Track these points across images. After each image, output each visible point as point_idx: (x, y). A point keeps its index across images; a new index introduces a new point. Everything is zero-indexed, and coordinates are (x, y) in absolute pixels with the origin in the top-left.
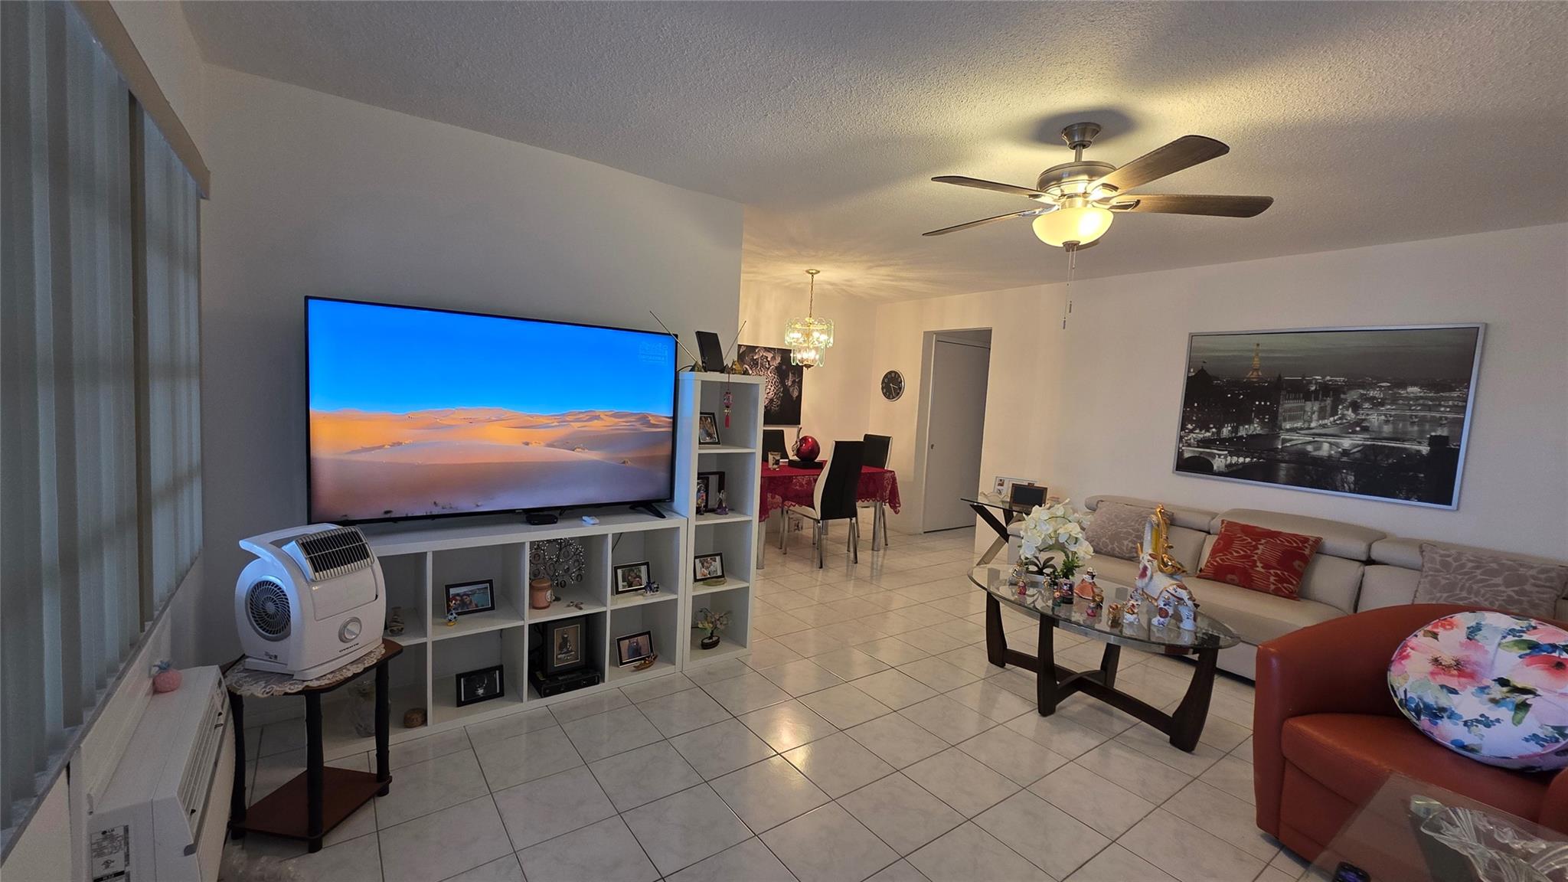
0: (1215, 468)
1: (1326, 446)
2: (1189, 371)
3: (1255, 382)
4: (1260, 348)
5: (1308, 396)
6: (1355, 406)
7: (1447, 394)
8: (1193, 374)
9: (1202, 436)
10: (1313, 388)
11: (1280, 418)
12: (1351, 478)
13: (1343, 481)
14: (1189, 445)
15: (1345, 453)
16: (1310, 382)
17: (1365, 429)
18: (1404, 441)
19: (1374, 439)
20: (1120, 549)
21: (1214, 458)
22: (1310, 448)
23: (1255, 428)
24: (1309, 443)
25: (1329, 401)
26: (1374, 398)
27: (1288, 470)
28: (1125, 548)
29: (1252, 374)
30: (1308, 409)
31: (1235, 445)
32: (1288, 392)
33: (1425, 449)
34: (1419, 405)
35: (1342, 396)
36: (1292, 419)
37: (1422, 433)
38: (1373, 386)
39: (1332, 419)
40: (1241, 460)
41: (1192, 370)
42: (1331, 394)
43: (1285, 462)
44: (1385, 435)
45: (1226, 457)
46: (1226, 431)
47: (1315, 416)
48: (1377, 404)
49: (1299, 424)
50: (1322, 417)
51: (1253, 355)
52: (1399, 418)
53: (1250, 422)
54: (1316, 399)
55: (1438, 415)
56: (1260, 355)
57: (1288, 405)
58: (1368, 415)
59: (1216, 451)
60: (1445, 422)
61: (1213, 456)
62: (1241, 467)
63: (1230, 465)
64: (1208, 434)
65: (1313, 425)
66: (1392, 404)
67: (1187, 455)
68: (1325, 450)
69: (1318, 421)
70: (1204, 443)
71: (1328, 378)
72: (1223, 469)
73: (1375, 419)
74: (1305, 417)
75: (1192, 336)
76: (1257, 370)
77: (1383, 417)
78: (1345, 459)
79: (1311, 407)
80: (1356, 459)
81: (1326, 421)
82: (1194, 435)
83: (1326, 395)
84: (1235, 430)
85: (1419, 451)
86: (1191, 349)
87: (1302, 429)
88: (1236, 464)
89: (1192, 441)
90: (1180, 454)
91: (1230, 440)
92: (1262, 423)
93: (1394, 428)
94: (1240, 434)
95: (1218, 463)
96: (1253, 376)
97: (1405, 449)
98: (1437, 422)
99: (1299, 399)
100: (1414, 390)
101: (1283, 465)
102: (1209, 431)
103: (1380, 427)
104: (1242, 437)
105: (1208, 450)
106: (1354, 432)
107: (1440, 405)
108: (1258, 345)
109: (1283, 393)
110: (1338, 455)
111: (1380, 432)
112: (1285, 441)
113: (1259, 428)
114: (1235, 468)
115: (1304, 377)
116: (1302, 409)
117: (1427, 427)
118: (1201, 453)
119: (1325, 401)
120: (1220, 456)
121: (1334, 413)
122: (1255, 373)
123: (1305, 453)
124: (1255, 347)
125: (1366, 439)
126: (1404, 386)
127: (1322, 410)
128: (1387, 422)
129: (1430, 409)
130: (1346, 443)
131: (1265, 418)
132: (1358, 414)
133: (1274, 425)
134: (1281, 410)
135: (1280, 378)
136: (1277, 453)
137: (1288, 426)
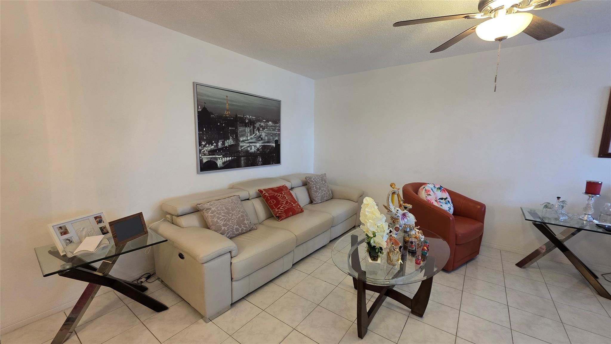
0: (218, 165)
2: (198, 108)
3: (228, 117)
5: (246, 125)
6: (259, 130)
7: (276, 125)
8: (201, 110)
9: (209, 148)
10: (247, 121)
11: (239, 136)
14: (205, 155)
15: (258, 149)
16: (246, 119)
17: (262, 139)
18: (270, 143)
19: (264, 143)
21: (217, 160)
22: (249, 149)
23: (230, 142)
24: (249, 146)
26: (262, 126)
29: (226, 113)
30: (246, 131)
31: (225, 151)
32: (240, 123)
33: (274, 145)
34: (272, 129)
35: (255, 125)
36: (243, 136)
37: (273, 139)
38: (260, 121)
39: (253, 135)
40: (228, 159)
42: (251, 123)
43: (243, 157)
44: (266, 141)
45: (222, 159)
46: (220, 144)
47: (249, 134)
48: (263, 128)
49: (245, 138)
50: (251, 135)
51: (226, 102)
52: (268, 134)
53: (229, 139)
54: (248, 127)
55: (275, 133)
56: (229, 102)
57: (241, 129)
58: (262, 133)
59: (217, 156)
60: (277, 135)
62: (228, 163)
63: (224, 163)
64: (213, 147)
65: (249, 138)
66: (267, 128)
67: (205, 161)
68: (253, 150)
70: (212, 152)
71: (251, 117)
72: (222, 165)
73: (263, 135)
74: (246, 135)
75: (194, 84)
76: (228, 110)
77: (265, 134)
78: (258, 152)
79: (248, 130)
80: (261, 152)
81: (252, 137)
82: (206, 148)
83: (251, 125)
84: (223, 143)
86: (197, 94)
87: (246, 140)
88: (227, 161)
89: (206, 152)
90: (201, 161)
91: (222, 149)
92: (233, 139)
93: (268, 138)
94: (226, 145)
95: (219, 163)
97: (270, 145)
99: (243, 126)
100: (270, 123)
102: (212, 145)
103: (265, 138)
105: (214, 156)
106: (259, 140)
107: (276, 129)
108: (227, 97)
109: (238, 123)
110: (256, 151)
112: (242, 147)
113: (232, 142)
114: (226, 164)
115: (244, 116)
117: (274, 137)
118: (211, 158)
119: (251, 127)
120: (219, 158)
121: (254, 133)
122: (227, 112)
123: (248, 152)
125: (262, 143)
126: (268, 121)
127: (250, 131)
128: (266, 136)
129: (274, 130)
130: (258, 145)
131: (233, 136)
132: (259, 133)
133: (237, 139)
134: (238, 132)
135: (236, 115)
136: (240, 153)
137: (241, 139)
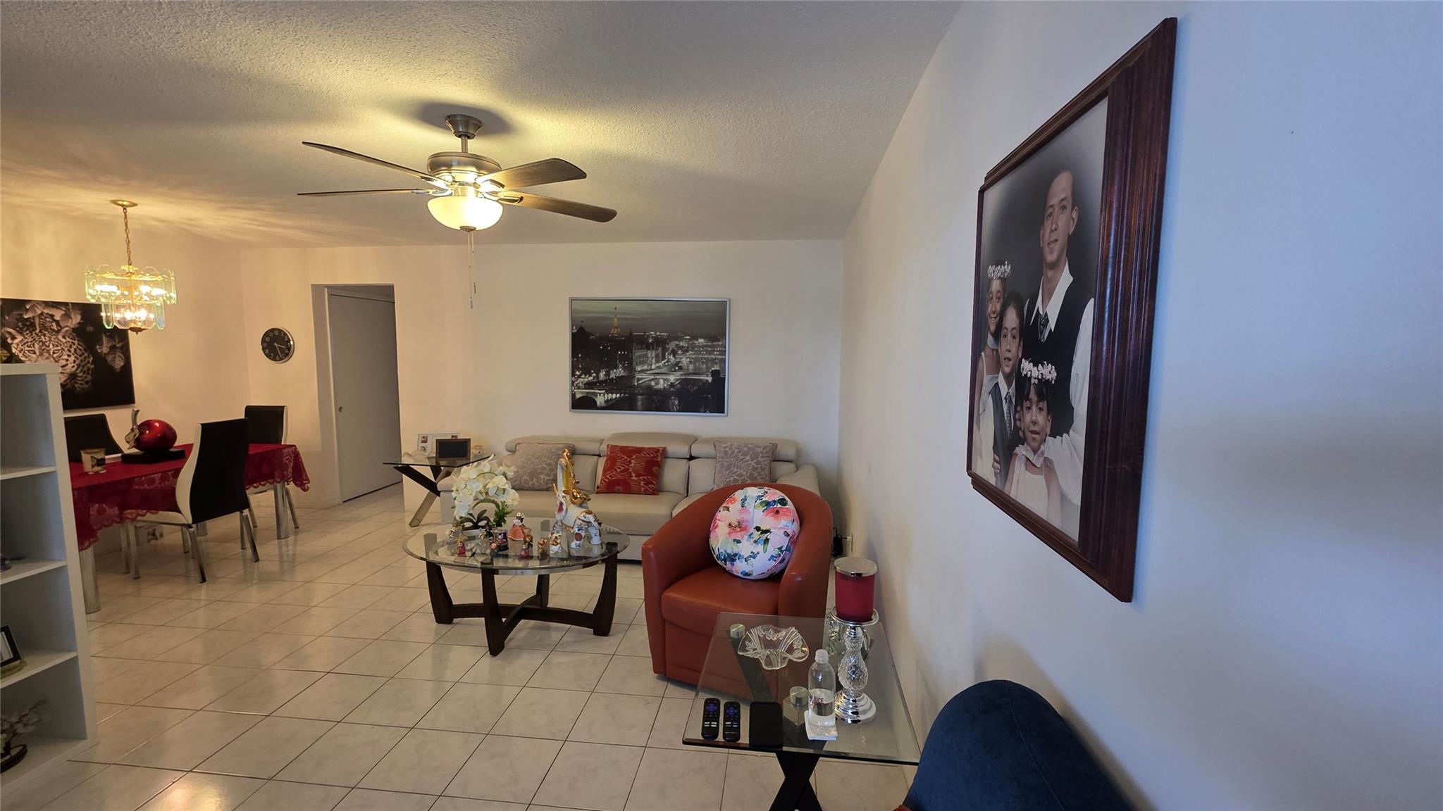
0: (598, 404)
1: (661, 381)
2: (572, 329)
3: (616, 337)
4: (617, 311)
5: (649, 347)
6: (674, 353)
7: (716, 343)
8: (576, 331)
9: (586, 380)
10: (650, 341)
11: (634, 363)
12: (677, 402)
13: (673, 405)
14: (579, 388)
15: (672, 385)
16: (648, 337)
17: (681, 368)
18: (700, 375)
19: (685, 375)
20: (540, 483)
21: (597, 396)
22: (653, 383)
23: (619, 372)
24: (653, 379)
25: (660, 349)
26: (683, 347)
27: (642, 400)
28: (542, 481)
30: (649, 356)
31: (610, 385)
32: (638, 344)
33: (710, 379)
34: (705, 351)
35: (667, 346)
36: (642, 363)
37: (708, 368)
38: (680, 339)
39: (663, 362)
40: (614, 396)
41: (574, 328)
42: (660, 343)
43: (640, 395)
44: (691, 371)
45: (604, 396)
46: (602, 375)
47: (654, 361)
48: (685, 351)
49: (645, 367)
50: (657, 362)
51: (613, 316)
52: (696, 360)
53: (617, 368)
54: (653, 349)
55: (714, 357)
56: (618, 316)
57: (638, 353)
58: (681, 358)
59: (597, 391)
60: (717, 361)
61: (596, 394)
62: (614, 401)
63: (607, 401)
64: (591, 378)
65: (653, 367)
66: (692, 350)
67: (578, 396)
68: (661, 385)
69: (655, 364)
70: (589, 385)
71: (658, 333)
72: (603, 404)
73: (685, 361)
74: (649, 362)
75: (572, 300)
76: (616, 327)
77: (688, 360)
78: (672, 389)
79: (651, 354)
80: (678, 389)
81: (660, 364)
82: (582, 380)
83: (658, 346)
84: (608, 374)
85: (707, 380)
86: (572, 311)
87: (647, 370)
88: (611, 400)
89: (581, 384)
90: (573, 396)
91: (605, 381)
92: (624, 368)
93: (695, 366)
94: (611, 377)
95: (600, 400)
96: (614, 331)
97: (701, 380)
98: (713, 361)
99: (644, 349)
100: (701, 340)
101: (639, 397)
102: (590, 376)
103: (688, 366)
104: (612, 379)
105: (592, 391)
106: (675, 371)
107: (714, 351)
108: (616, 308)
109: (635, 344)
110: (668, 387)
111: (689, 369)
112: (639, 380)
113: (622, 372)
114: (611, 403)
115: (645, 333)
116: (646, 354)
117: (710, 365)
118: (588, 393)
119: (658, 350)
120: (600, 394)
121: (664, 358)
123: (651, 387)
124: (614, 310)
125: (682, 375)
126: (695, 337)
127: (657, 356)
128: (691, 362)
129: (710, 353)
130: (672, 378)
131: (625, 364)
132: (676, 358)
133: (630, 369)
134: (634, 357)
135: (631, 333)
136: (634, 388)
137: (639, 368)
